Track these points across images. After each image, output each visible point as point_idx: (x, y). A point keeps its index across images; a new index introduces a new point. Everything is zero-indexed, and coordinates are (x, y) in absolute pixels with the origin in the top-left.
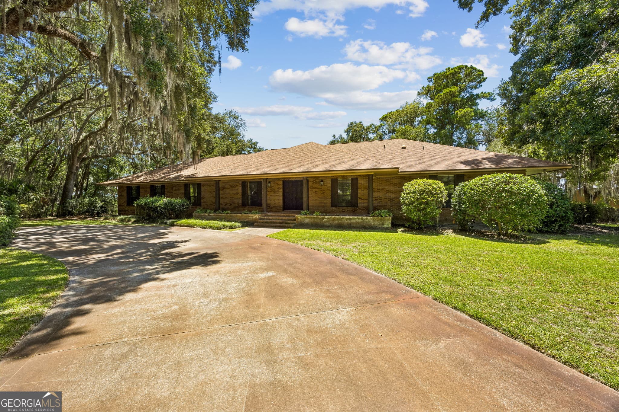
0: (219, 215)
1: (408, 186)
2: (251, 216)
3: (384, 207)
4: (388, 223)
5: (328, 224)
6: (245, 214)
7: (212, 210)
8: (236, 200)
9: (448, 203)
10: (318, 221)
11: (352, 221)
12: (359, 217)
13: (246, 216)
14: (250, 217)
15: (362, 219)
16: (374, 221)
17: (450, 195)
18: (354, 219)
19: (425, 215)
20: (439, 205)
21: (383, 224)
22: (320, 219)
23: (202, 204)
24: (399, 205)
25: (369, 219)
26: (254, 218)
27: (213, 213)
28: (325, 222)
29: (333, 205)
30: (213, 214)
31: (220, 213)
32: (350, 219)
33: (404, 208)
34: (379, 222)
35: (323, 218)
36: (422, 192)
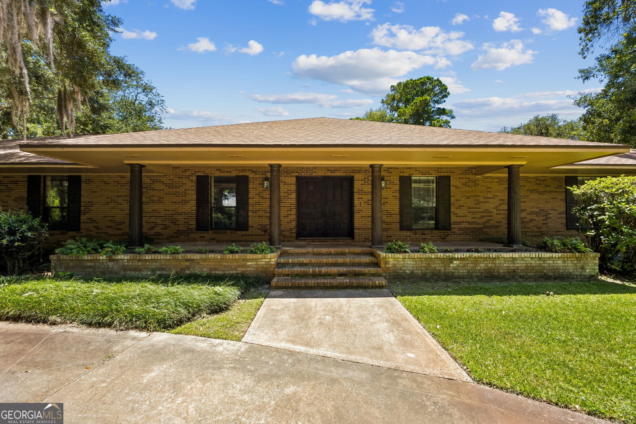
0: (148, 257)
2: (252, 260)
4: (593, 266)
5: (463, 271)
6: (232, 252)
7: (120, 244)
8: (180, 217)
10: (438, 266)
11: (519, 264)
12: (533, 255)
13: (236, 260)
14: (248, 260)
15: (540, 259)
16: (564, 262)
18: (522, 259)
21: (583, 268)
22: (442, 260)
23: (82, 226)
26: (263, 262)
27: (125, 253)
28: (454, 268)
29: (403, 227)
30: (126, 257)
31: (148, 252)
32: (514, 259)
34: (575, 265)
35: (452, 260)
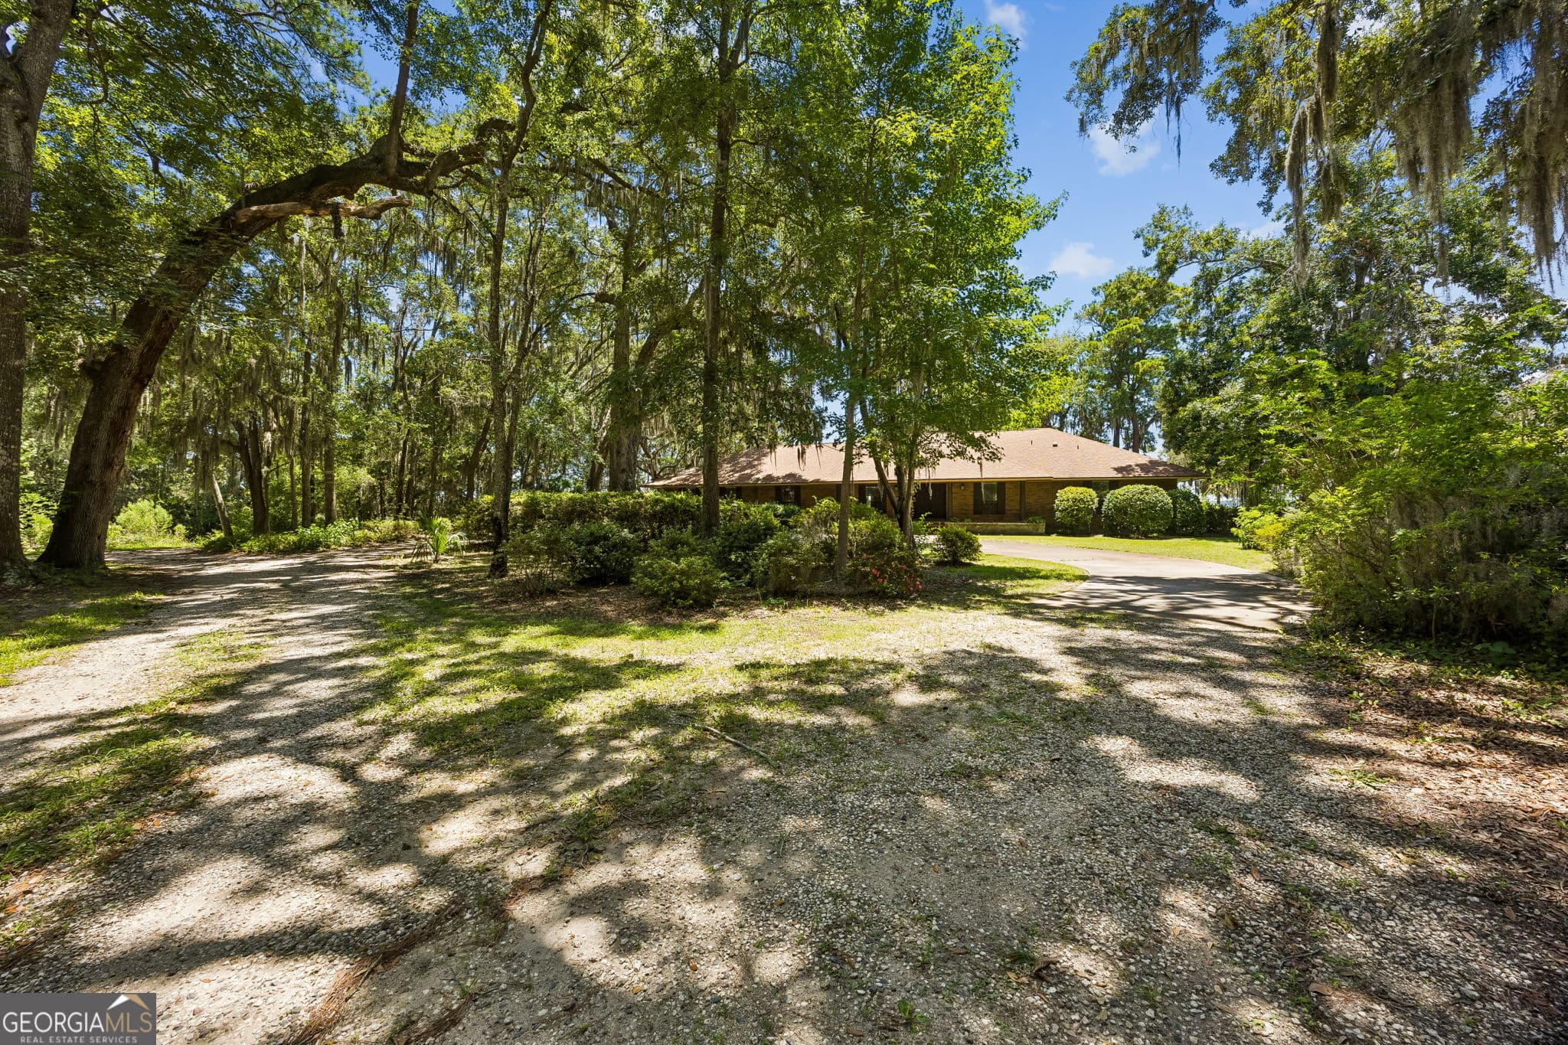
1: (1060, 493)
3: (1035, 513)
4: (1042, 527)
9: (1099, 509)
17: (1101, 502)
19: (1077, 520)
20: (1089, 511)
21: (1037, 529)
24: (1052, 511)
25: (1023, 525)
29: (975, 512)
33: (1058, 514)
36: (1075, 500)
